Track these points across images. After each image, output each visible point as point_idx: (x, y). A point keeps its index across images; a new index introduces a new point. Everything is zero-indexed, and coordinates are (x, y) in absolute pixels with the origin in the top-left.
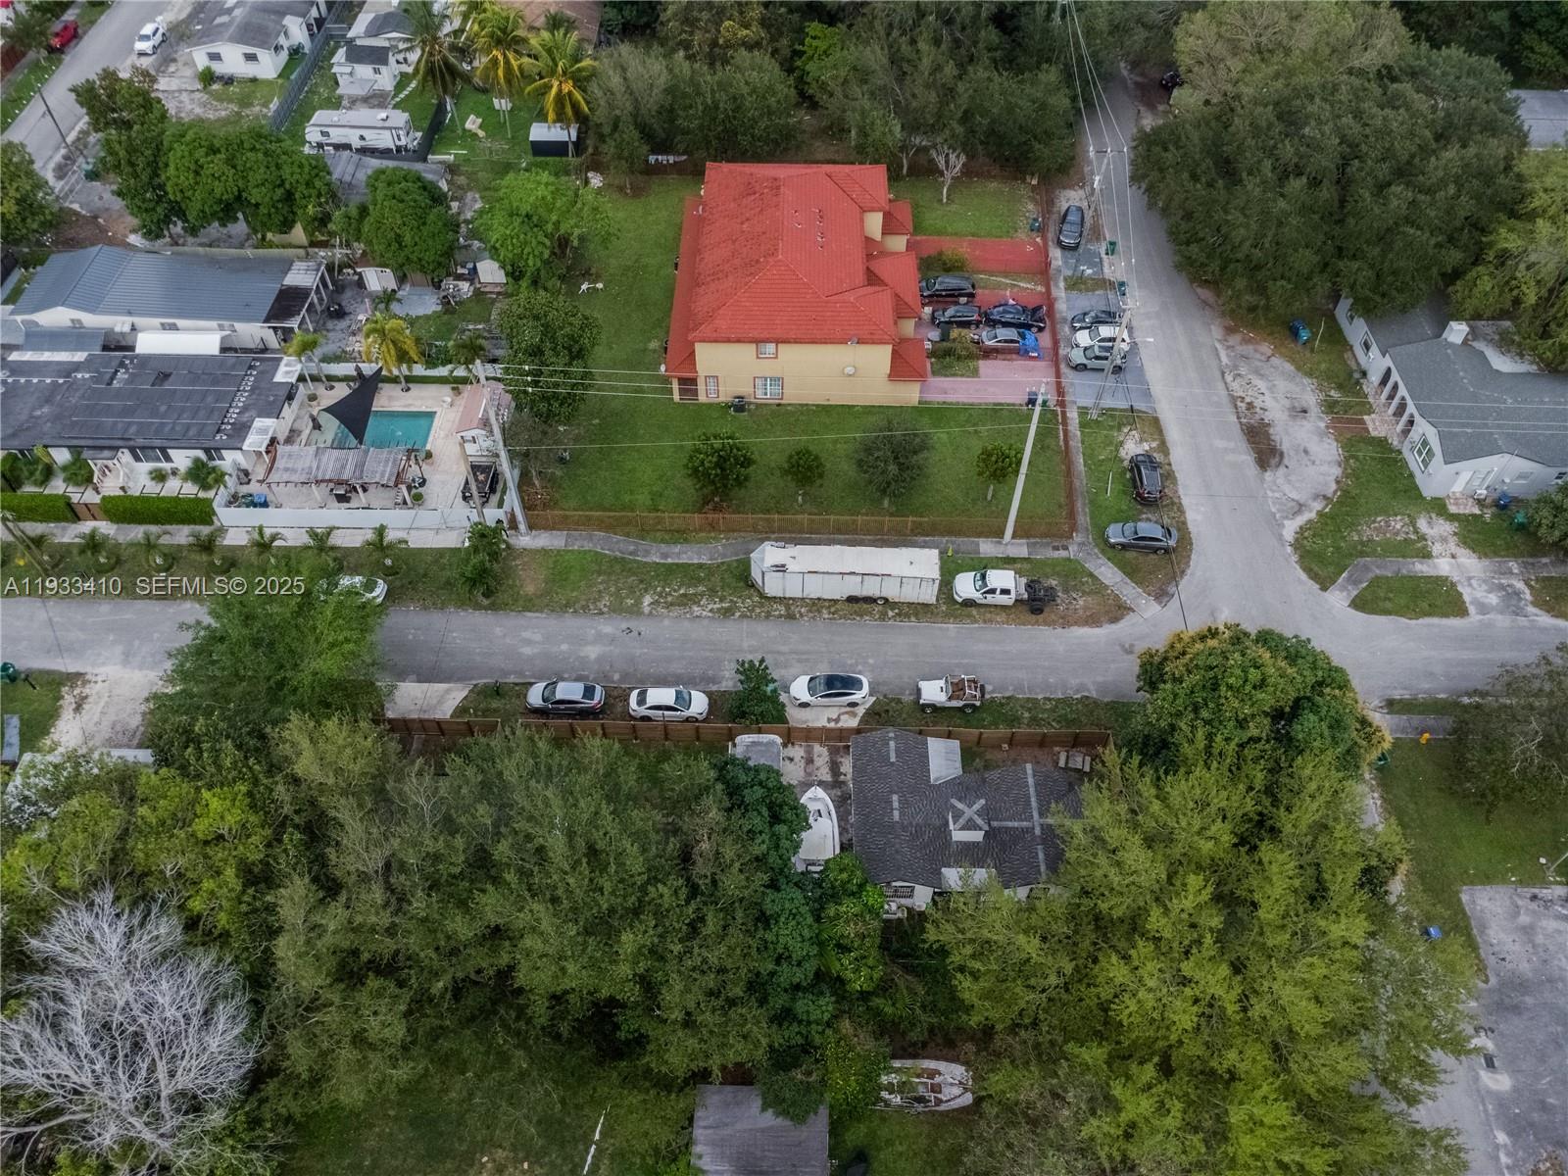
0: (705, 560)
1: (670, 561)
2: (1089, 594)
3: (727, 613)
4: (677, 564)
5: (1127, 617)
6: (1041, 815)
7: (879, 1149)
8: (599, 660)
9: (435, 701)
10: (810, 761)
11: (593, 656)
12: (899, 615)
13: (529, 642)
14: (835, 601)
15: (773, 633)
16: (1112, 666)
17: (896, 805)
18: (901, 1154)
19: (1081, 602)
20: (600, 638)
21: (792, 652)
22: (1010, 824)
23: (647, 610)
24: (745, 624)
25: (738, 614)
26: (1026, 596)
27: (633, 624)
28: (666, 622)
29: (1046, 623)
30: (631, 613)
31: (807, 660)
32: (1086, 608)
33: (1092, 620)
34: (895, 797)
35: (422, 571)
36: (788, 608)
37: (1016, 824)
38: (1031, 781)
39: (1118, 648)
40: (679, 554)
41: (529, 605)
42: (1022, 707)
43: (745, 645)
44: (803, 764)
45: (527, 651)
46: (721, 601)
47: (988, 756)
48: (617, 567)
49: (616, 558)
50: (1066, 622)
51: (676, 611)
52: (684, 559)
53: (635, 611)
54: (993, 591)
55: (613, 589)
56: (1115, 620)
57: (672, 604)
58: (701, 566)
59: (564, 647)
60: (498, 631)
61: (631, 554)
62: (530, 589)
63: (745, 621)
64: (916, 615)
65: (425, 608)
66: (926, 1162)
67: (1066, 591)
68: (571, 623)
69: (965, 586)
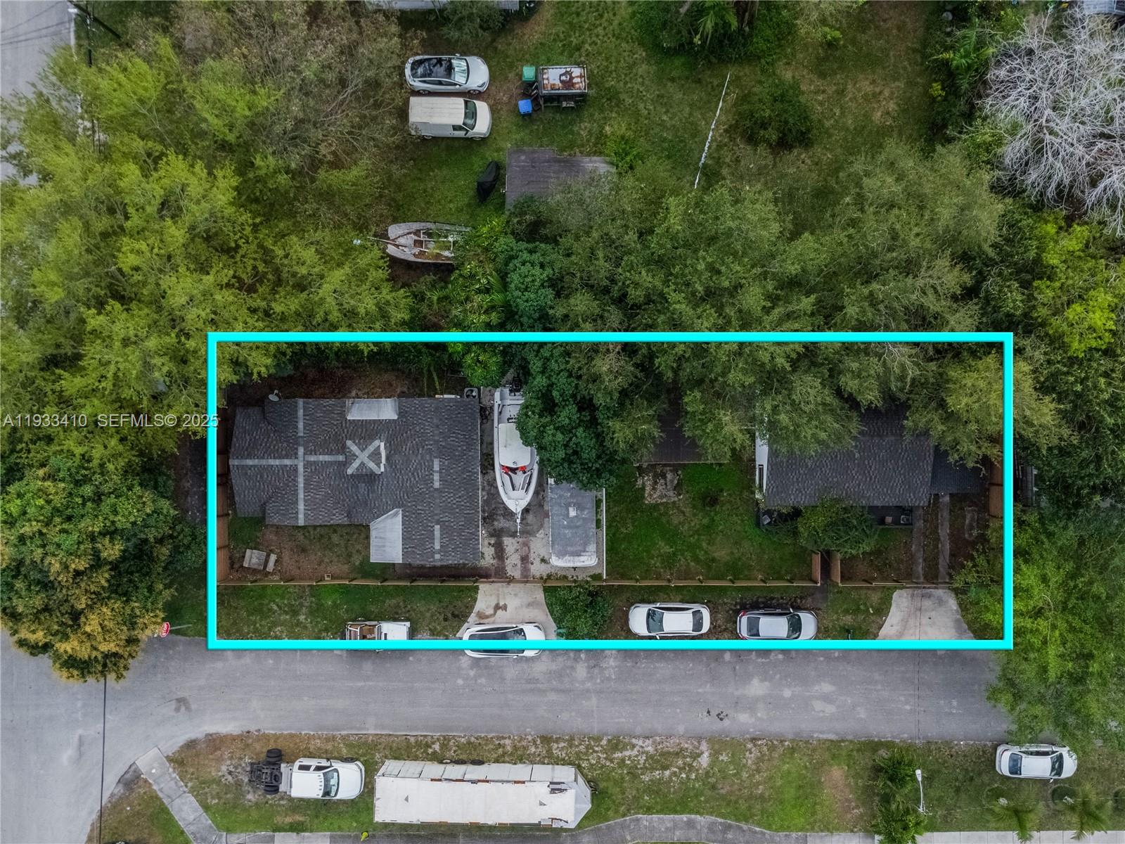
0: (645, 819)
1: (685, 817)
2: (214, 781)
3: (616, 744)
4: (676, 812)
5: (176, 748)
6: (296, 470)
7: (469, 205)
8: (747, 678)
9: (911, 622)
10: (525, 559)
11: (755, 681)
12: (428, 746)
13: (826, 698)
14: (497, 761)
15: (565, 716)
16: (202, 682)
17: (436, 477)
18: (451, 201)
19: (224, 768)
20: (751, 705)
21: (543, 692)
22: (327, 458)
23: (704, 746)
24: (595, 727)
25: (604, 742)
26: (283, 766)
27: (717, 726)
28: (681, 729)
29: (266, 737)
30: (721, 741)
31: (529, 681)
32: (220, 760)
33: (215, 743)
34: (437, 485)
35: (963, 796)
36: (549, 751)
37: (321, 458)
38: (301, 506)
39: (193, 707)
40: (675, 827)
41: (834, 749)
42: (305, 627)
43: (594, 701)
44: (532, 556)
45: (826, 688)
46: (623, 760)
47: (346, 568)
48: (743, 805)
49: (746, 821)
50: (244, 739)
51: (670, 745)
52: (669, 818)
53: (719, 744)
54: (318, 768)
55: (745, 775)
56: (191, 744)
57: (677, 754)
58: (649, 810)
59: (787, 693)
60: (862, 713)
61: (730, 826)
62: (838, 774)
63: (595, 732)
64: (409, 746)
65: (948, 743)
66: (432, 196)
67: (238, 784)
68: (784, 725)
69: (349, 780)
